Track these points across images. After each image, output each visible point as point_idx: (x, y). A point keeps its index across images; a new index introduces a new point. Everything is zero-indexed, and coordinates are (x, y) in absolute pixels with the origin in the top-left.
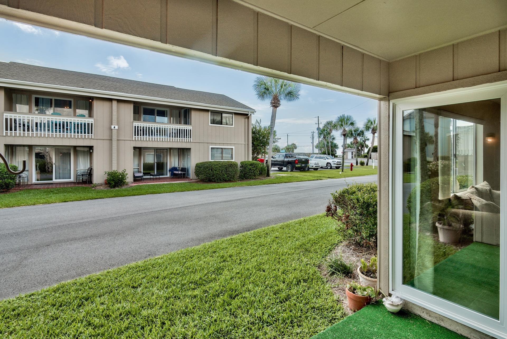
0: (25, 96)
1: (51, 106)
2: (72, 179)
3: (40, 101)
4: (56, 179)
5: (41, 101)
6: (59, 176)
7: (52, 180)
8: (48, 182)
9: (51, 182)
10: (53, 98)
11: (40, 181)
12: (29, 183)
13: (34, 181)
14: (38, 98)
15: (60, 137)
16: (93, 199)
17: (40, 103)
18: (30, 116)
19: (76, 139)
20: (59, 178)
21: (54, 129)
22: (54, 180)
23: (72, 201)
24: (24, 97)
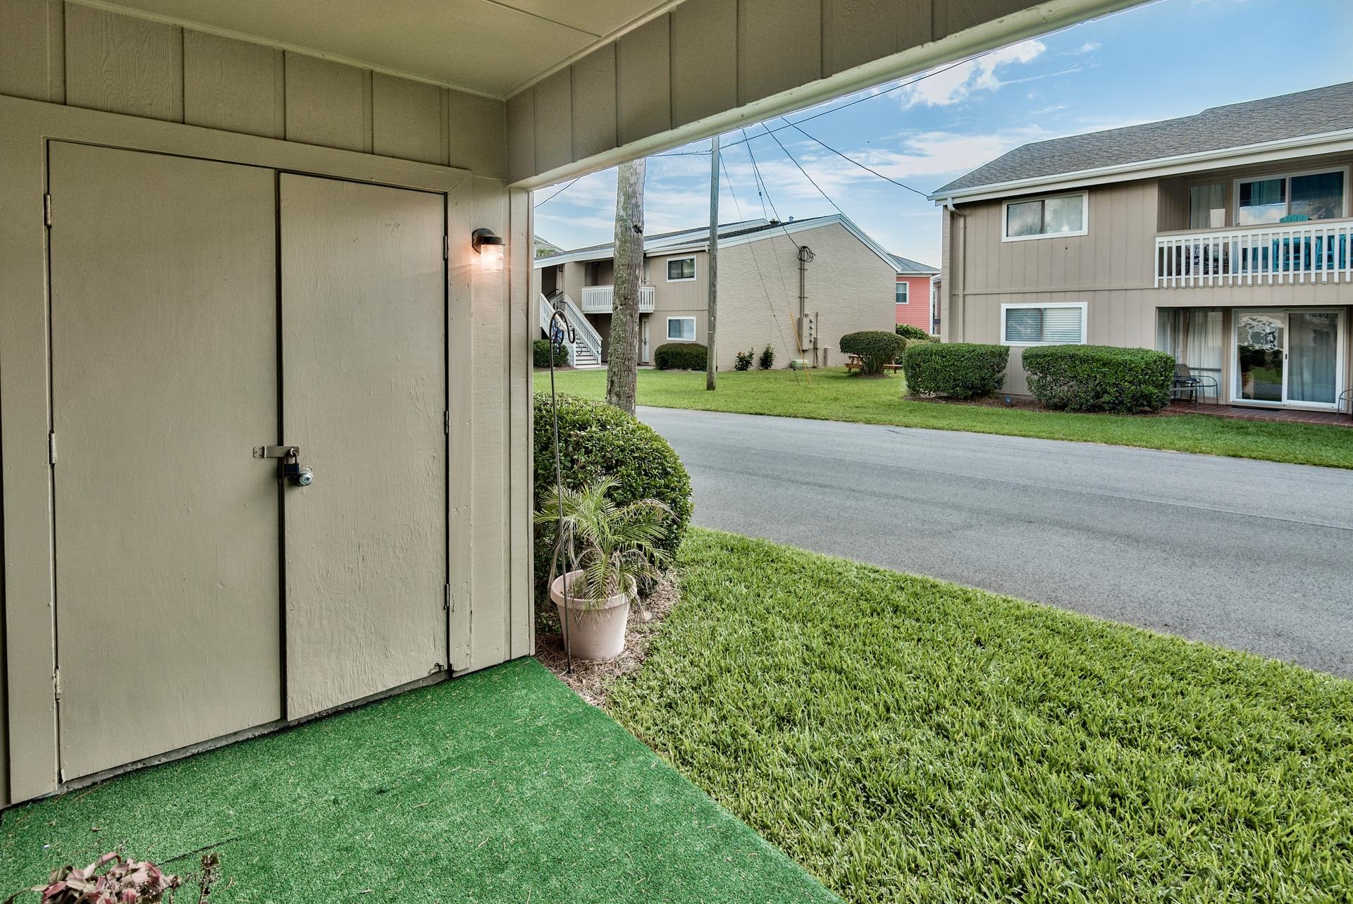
0: (1219, 187)
1: (1283, 200)
2: (1339, 405)
3: (1254, 192)
4: (1290, 397)
5: (1257, 191)
6: (1300, 391)
7: (1280, 400)
8: (1267, 404)
9: (1276, 405)
10: (1288, 176)
11: (1255, 399)
12: (1222, 402)
13: (1234, 396)
14: (1249, 185)
15: (1285, 283)
16: (1320, 465)
17: (1254, 195)
18: (1230, 234)
19: (1337, 284)
20: (1301, 396)
21: (1291, 262)
22: (1286, 402)
23: (1255, 458)
24: (1216, 190)
